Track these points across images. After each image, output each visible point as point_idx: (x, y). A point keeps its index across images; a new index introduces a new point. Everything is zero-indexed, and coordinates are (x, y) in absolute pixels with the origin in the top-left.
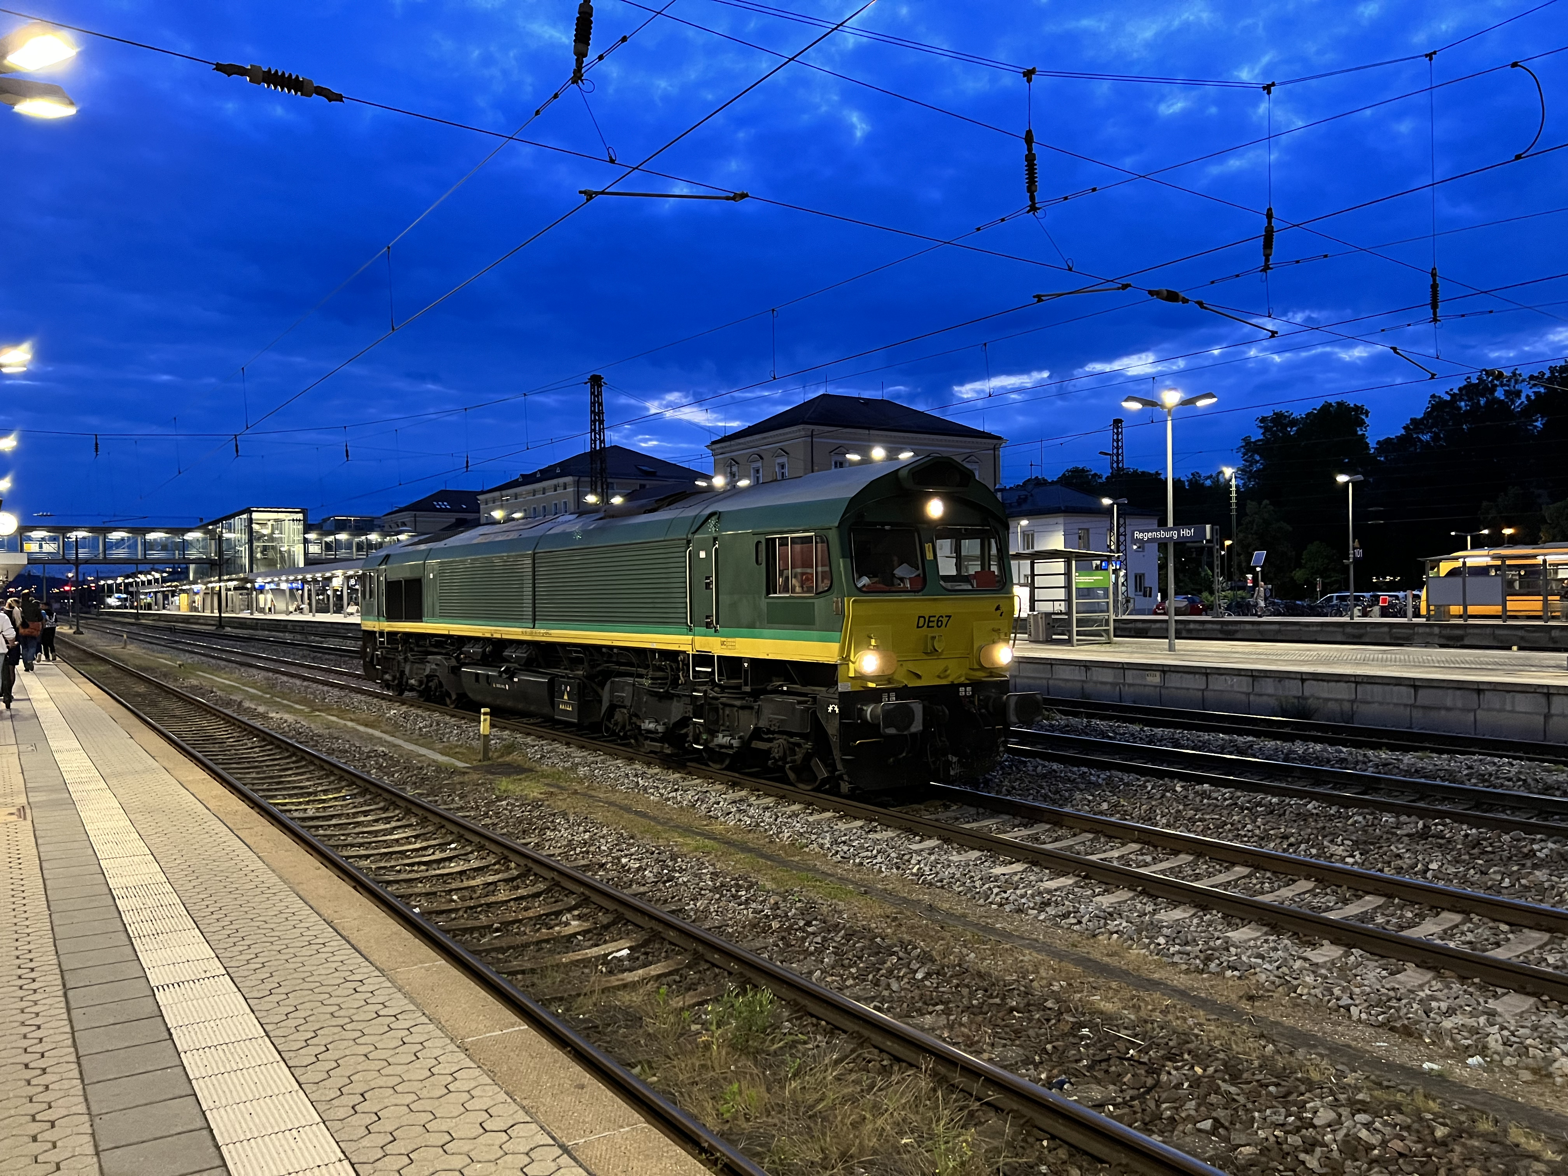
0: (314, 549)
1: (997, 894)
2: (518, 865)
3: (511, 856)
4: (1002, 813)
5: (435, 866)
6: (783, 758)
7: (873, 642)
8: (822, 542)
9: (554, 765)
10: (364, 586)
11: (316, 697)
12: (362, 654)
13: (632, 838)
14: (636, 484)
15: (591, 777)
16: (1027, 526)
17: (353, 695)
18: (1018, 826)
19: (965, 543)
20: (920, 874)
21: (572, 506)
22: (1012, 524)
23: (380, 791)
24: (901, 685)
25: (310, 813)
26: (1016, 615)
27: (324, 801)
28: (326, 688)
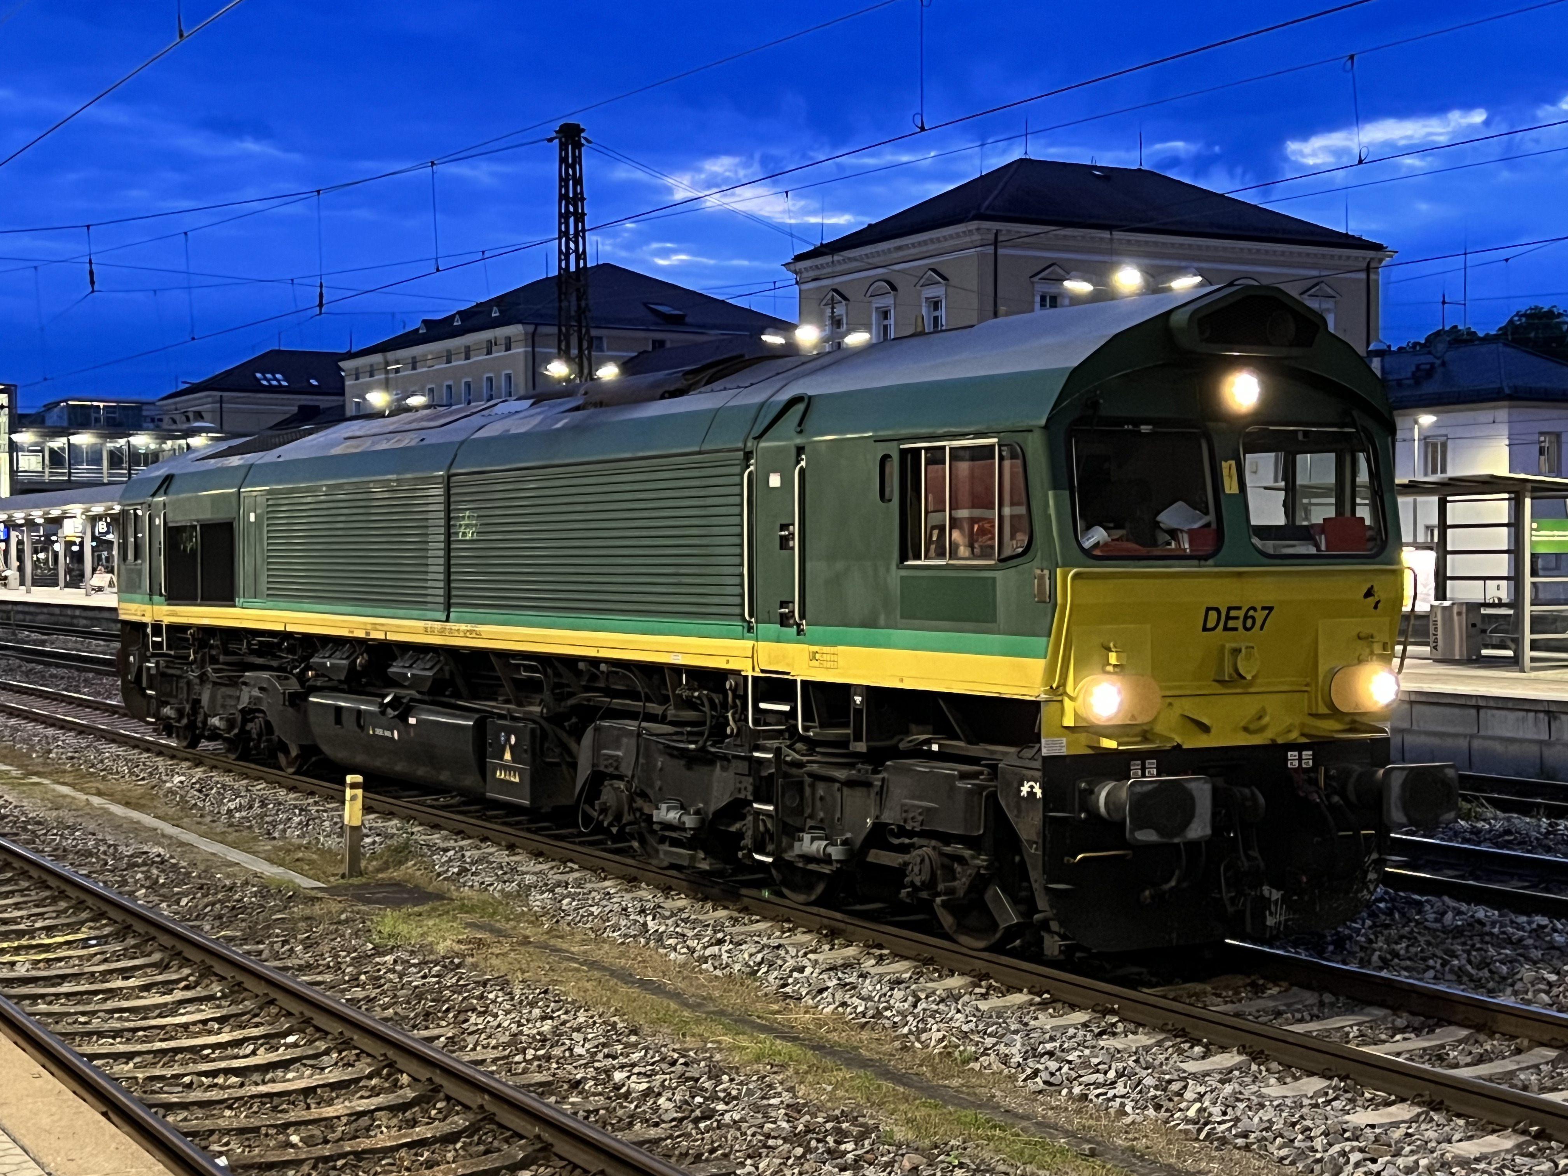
0: (29, 463)
1: (1357, 1165)
2: (415, 1079)
3: (402, 1062)
4: (1371, 1004)
5: (256, 1077)
6: (931, 885)
7: (1113, 658)
8: (1013, 456)
9: (484, 888)
10: (124, 536)
11: (32, 748)
12: (119, 666)
13: (634, 1032)
14: (644, 339)
15: (557, 913)
16: (1435, 425)
17: (102, 745)
18: (1402, 1031)
19: (1305, 461)
20: (1203, 1120)
21: (520, 382)
22: (1401, 423)
23: (153, 931)
24: (1168, 746)
25: (21, 971)
26: (1407, 608)
27: (47, 948)
28: (50, 732)
